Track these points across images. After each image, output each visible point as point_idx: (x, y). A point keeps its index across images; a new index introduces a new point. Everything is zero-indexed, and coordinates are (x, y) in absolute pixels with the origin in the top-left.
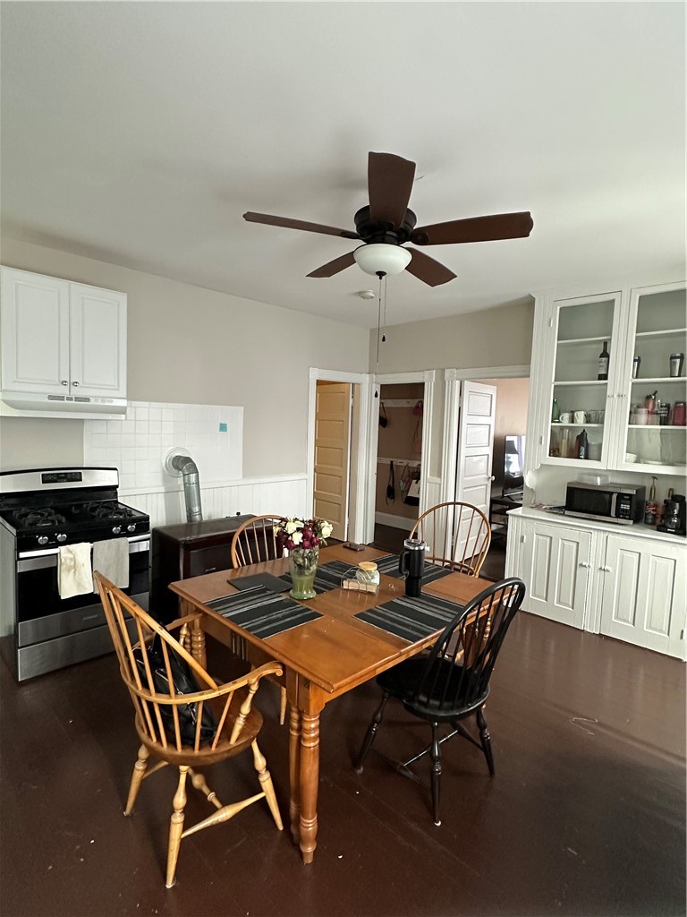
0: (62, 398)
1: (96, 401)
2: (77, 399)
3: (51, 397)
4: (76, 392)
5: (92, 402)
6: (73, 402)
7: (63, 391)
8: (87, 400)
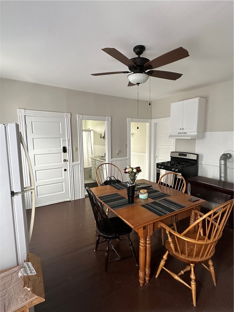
0: (180, 133)
1: (189, 133)
2: (184, 133)
3: (178, 133)
4: (184, 131)
5: (188, 134)
6: (183, 134)
7: (181, 131)
8: (186, 133)
